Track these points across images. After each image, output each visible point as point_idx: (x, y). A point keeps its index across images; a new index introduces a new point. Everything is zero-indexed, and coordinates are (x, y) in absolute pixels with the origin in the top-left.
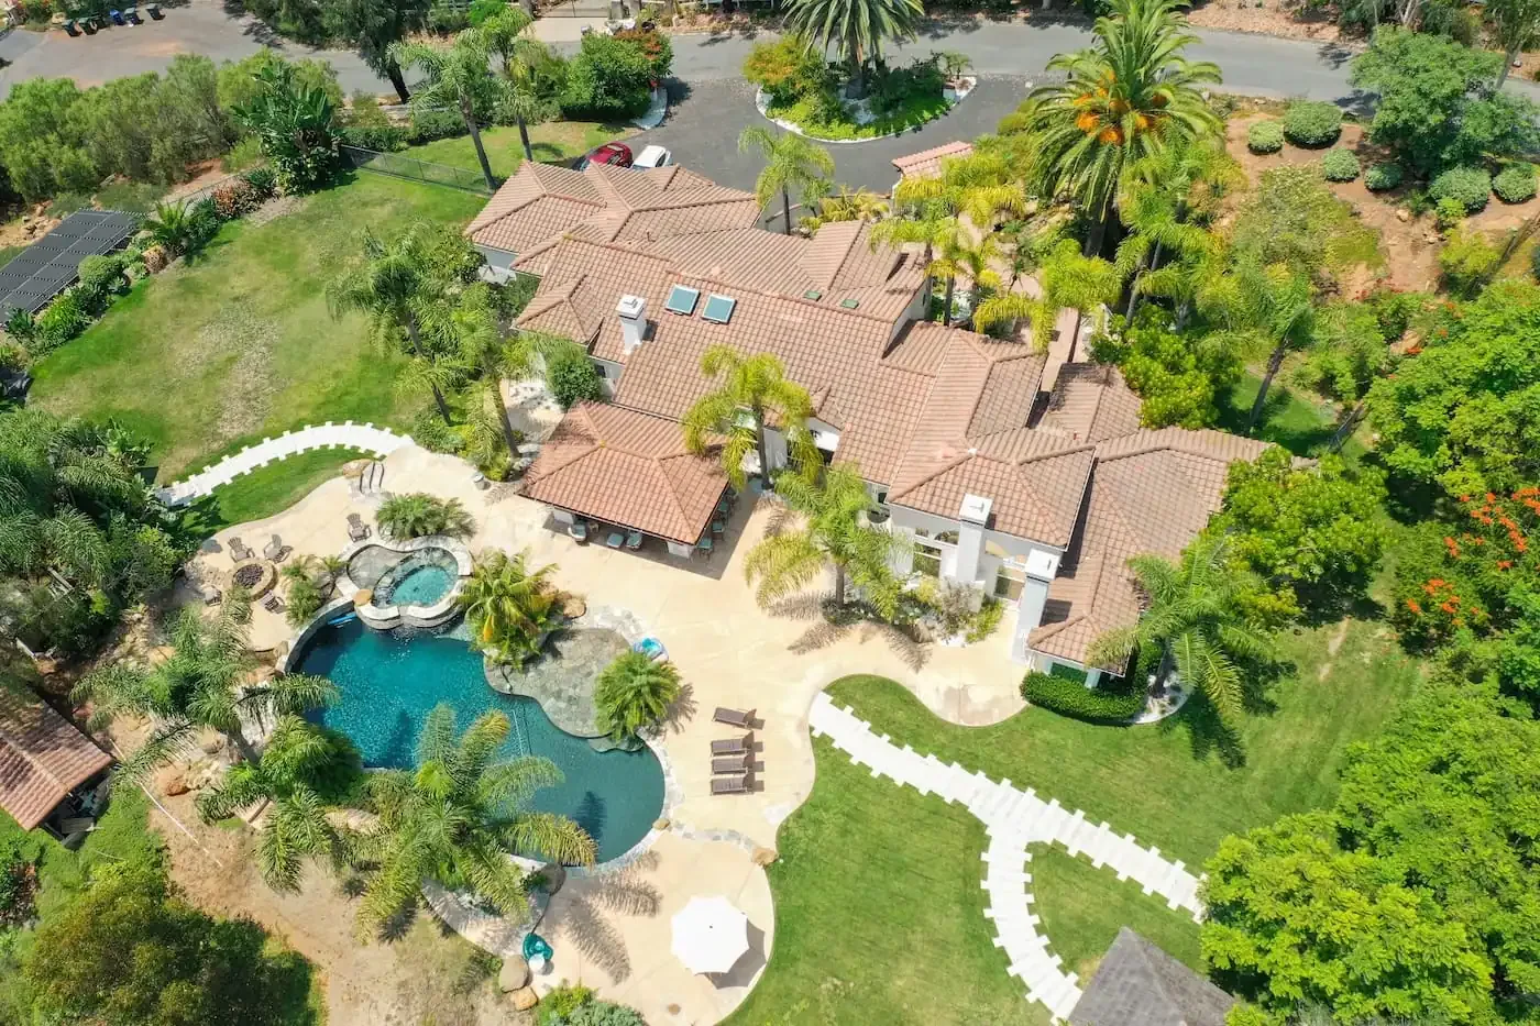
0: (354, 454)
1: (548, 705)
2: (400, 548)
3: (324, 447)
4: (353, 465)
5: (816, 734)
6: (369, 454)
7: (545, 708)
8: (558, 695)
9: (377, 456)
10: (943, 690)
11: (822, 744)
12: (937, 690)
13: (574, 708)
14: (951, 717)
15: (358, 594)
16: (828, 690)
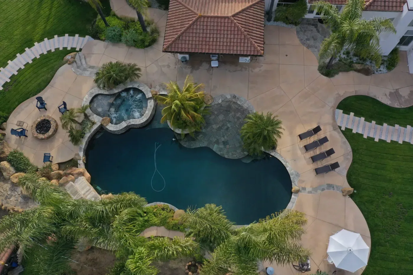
0: (66, 51)
1: (215, 148)
2: (112, 92)
3: (49, 52)
4: (68, 57)
5: (343, 129)
6: (73, 50)
7: (214, 150)
8: (217, 142)
9: (78, 49)
10: (388, 94)
11: (347, 133)
12: (386, 95)
13: (228, 146)
14: (396, 105)
15: (103, 120)
16: (339, 107)
